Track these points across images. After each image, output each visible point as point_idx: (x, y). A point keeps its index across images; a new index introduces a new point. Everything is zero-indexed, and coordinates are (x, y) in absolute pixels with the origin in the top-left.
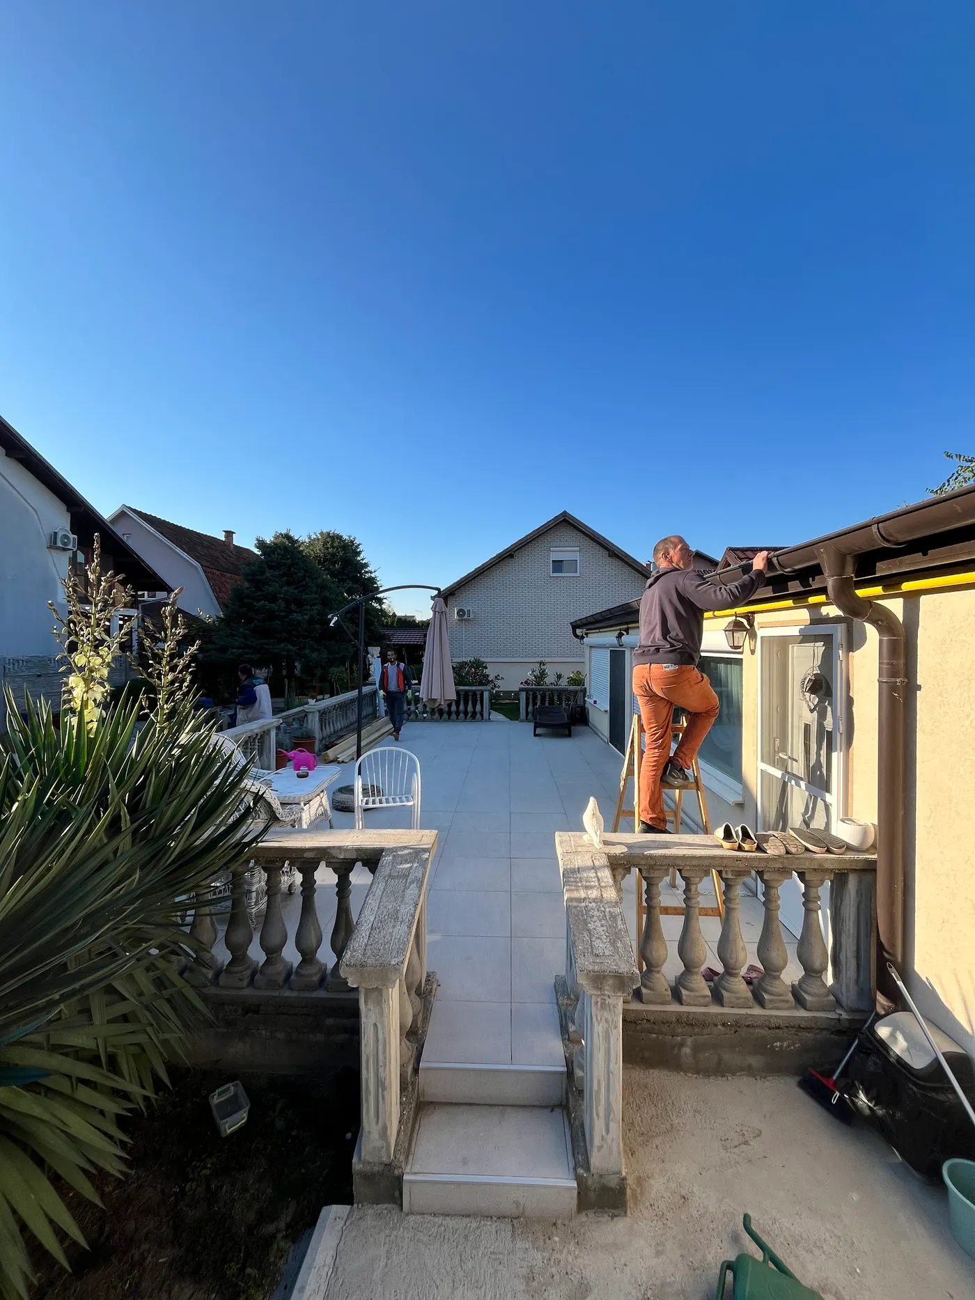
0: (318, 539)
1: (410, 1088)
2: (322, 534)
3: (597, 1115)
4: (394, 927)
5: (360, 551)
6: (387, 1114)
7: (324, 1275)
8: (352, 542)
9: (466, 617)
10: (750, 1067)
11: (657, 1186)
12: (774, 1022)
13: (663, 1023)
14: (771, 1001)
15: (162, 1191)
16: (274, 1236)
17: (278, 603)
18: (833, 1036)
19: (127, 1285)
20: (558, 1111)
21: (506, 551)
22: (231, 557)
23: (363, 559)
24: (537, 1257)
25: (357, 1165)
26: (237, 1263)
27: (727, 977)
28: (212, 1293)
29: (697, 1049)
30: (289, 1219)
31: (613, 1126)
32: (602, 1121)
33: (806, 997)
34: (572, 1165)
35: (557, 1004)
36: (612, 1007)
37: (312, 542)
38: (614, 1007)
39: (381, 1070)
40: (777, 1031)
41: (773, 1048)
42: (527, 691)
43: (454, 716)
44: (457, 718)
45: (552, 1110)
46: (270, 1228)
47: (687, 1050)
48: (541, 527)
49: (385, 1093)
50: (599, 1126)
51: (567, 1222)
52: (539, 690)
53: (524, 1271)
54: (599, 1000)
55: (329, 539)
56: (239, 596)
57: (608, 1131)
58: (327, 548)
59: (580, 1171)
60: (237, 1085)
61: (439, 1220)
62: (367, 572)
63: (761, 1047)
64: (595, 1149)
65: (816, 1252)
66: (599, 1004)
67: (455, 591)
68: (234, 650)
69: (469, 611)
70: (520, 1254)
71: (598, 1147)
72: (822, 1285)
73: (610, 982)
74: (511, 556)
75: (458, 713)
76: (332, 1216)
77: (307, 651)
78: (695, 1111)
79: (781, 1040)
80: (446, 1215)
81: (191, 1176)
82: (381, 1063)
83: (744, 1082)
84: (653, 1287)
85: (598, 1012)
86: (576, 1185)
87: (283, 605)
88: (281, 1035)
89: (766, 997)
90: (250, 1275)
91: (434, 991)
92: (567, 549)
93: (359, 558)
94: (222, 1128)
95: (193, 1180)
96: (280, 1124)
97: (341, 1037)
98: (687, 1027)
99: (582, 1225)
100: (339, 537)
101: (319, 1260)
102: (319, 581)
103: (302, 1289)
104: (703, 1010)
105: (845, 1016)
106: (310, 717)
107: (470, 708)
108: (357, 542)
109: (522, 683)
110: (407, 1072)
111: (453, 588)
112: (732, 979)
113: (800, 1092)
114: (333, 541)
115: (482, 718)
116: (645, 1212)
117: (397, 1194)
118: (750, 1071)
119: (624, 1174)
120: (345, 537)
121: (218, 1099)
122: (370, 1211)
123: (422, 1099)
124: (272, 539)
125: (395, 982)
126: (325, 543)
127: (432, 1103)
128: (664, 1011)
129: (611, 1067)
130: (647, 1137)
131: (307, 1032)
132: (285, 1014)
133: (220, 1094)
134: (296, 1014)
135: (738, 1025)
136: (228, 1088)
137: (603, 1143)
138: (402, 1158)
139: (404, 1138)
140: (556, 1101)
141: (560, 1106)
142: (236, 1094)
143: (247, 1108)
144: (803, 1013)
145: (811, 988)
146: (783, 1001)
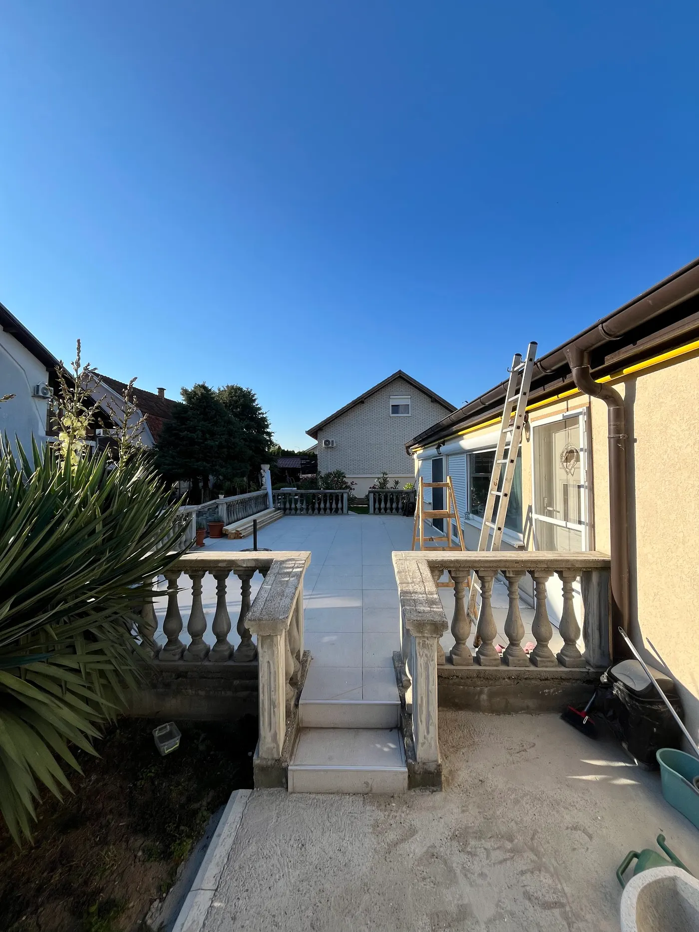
0: (225, 391)
1: (293, 716)
2: (228, 387)
3: (421, 721)
4: (281, 599)
5: (255, 399)
6: (277, 725)
7: (234, 827)
8: (249, 392)
9: (330, 446)
10: (528, 707)
11: (463, 775)
12: (544, 675)
13: (467, 677)
14: (541, 661)
15: (121, 787)
16: (200, 809)
17: (196, 433)
18: (584, 684)
19: (98, 839)
20: (395, 732)
21: (359, 399)
22: (161, 406)
23: (257, 405)
24: (381, 815)
25: (256, 761)
26: (174, 824)
27: (512, 647)
28: (157, 841)
29: (491, 695)
30: (209, 800)
31: (431, 728)
32: (424, 723)
33: (566, 659)
34: (404, 759)
35: (395, 667)
36: (430, 646)
37: (221, 393)
39: (273, 693)
40: (546, 682)
41: (543, 694)
42: (374, 492)
43: (322, 511)
44: (325, 513)
45: (391, 731)
46: (196, 806)
47: (484, 697)
48: (383, 381)
49: (276, 710)
50: (422, 728)
51: (401, 795)
52: (383, 492)
53: (372, 822)
54: (421, 641)
55: (232, 391)
56: (169, 429)
57: (428, 732)
58: (232, 397)
59: (410, 761)
60: (172, 724)
61: (313, 796)
62: (260, 414)
63: (535, 693)
64: (420, 745)
65: (571, 808)
66: (421, 644)
67: (323, 427)
68: (165, 466)
69: (332, 441)
70: (368, 814)
71: (421, 744)
72: (575, 826)
73: (429, 628)
74: (362, 402)
75: (325, 509)
76: (239, 795)
77: (217, 467)
78: (490, 733)
79: (548, 688)
80: (318, 793)
81: (141, 777)
82: (272, 689)
83: (525, 718)
84: (460, 829)
85: (420, 650)
86: (407, 770)
87: (200, 434)
88: (202, 693)
89: (538, 659)
90: (183, 830)
91: (308, 662)
92: (401, 397)
93: (254, 404)
94: (161, 750)
95: (142, 779)
96: (202, 747)
97: (245, 694)
98: (484, 681)
99: (412, 797)
100: (240, 389)
101: (231, 819)
102: (226, 418)
103: (219, 835)
104: (495, 668)
105: (592, 670)
106: (220, 507)
107: (334, 506)
108: (253, 392)
109: (370, 488)
110: (290, 704)
111: (321, 425)
112: (515, 648)
113: (562, 722)
114: (236, 392)
115: (343, 513)
116: (455, 790)
117: (284, 780)
118: (528, 710)
119: (440, 762)
120: (244, 389)
121: (158, 734)
122: (265, 792)
123: (301, 725)
124: (193, 389)
125: (282, 630)
126: (230, 393)
127: (307, 728)
128: (468, 670)
129: (430, 688)
130: (456, 749)
131: (220, 691)
132: (205, 678)
133: (160, 730)
134: (213, 678)
135: (519, 678)
136: (166, 726)
137: (426, 741)
138: (287, 756)
139: (288, 744)
140: (394, 725)
141: (396, 727)
142: (171, 730)
143: (179, 737)
144: (563, 669)
145: (569, 652)
146: (550, 662)
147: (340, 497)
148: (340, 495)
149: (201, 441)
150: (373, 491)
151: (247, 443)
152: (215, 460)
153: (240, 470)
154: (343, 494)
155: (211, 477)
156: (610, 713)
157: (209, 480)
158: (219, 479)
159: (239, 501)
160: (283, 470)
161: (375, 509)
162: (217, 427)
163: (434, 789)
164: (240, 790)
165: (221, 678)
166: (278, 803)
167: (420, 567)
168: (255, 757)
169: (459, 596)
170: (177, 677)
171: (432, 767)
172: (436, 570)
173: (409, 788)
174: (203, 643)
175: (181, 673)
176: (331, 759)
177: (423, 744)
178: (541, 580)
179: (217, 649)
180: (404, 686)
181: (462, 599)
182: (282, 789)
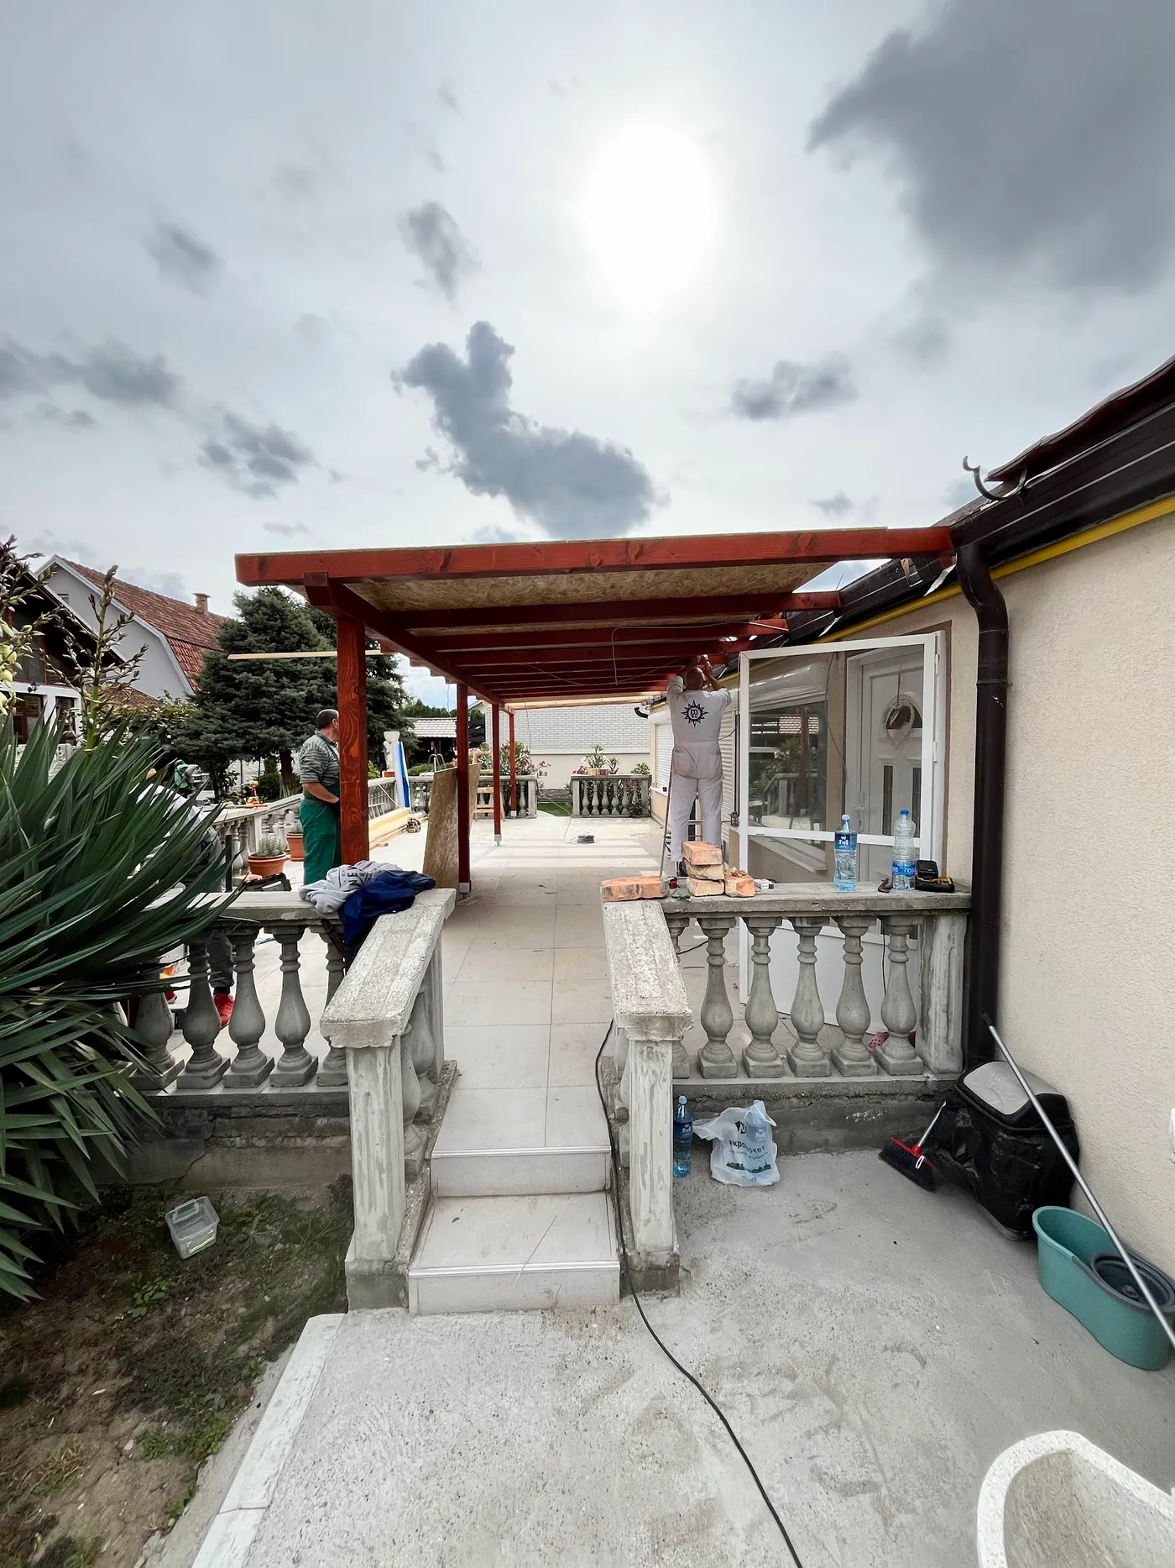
1: (418, 1178)
10: (826, 1142)
11: (715, 1266)
12: (853, 1090)
13: (727, 1098)
14: (850, 1067)
18: (919, 1101)
20: (601, 1198)
25: (350, 1264)
27: (802, 1044)
30: (265, 1335)
31: (660, 1195)
33: (891, 1061)
34: (616, 1244)
38: (663, 1056)
40: (857, 1100)
41: (852, 1119)
45: (597, 1195)
51: (608, 1308)
53: (556, 1360)
54: (645, 1048)
60: (204, 1201)
61: (454, 1319)
63: (839, 1120)
66: (645, 1053)
71: (643, 1223)
73: (658, 1024)
76: (320, 1324)
79: (861, 1110)
81: (140, 1300)
83: (820, 1160)
86: (619, 1267)
88: (260, 1143)
91: (452, 1081)
94: (182, 1248)
95: (141, 1304)
99: (625, 1309)
104: (774, 1081)
105: (932, 1078)
110: (413, 1160)
112: (807, 1045)
113: (881, 1164)
115: (528, 814)
116: (701, 1293)
117: (402, 1294)
118: (826, 1147)
119: (676, 1251)
121: (178, 1217)
122: (369, 1315)
123: (434, 1192)
127: (447, 1196)
128: (727, 1085)
130: (705, 1220)
131: (293, 1137)
132: (265, 1116)
133: (181, 1211)
134: (277, 1116)
135: (813, 1096)
136: (193, 1204)
137: (652, 1216)
138: (407, 1253)
139: (410, 1232)
140: (599, 1186)
141: (604, 1190)
142: (202, 1212)
143: (215, 1224)
144: (886, 1078)
145: (896, 1051)
146: (864, 1066)
147: (521, 788)
148: (521, 784)
150: (577, 778)
156: (962, 1150)
161: (581, 808)
163: (666, 1293)
164: (323, 1317)
165: (296, 1115)
166: (389, 1336)
167: (647, 915)
168: (349, 1258)
169: (717, 961)
170: (211, 1118)
171: (662, 1259)
172: (676, 920)
173: (622, 1296)
174: (260, 1054)
175: (219, 1111)
176: (484, 1253)
177: (648, 1221)
178: (855, 932)
179: (285, 1065)
180: (617, 1119)
181: (720, 966)
182: (399, 1309)
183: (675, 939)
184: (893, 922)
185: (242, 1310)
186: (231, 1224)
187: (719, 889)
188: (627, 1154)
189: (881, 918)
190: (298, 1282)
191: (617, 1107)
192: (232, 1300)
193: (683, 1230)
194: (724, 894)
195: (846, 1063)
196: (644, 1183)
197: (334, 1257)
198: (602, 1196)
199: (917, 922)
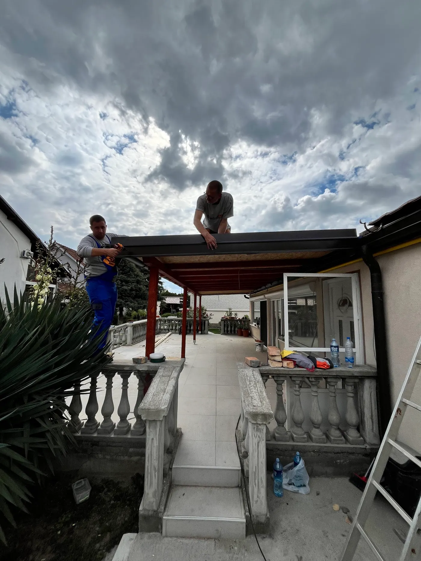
1: (167, 477)
4: (163, 395)
10: (326, 472)
11: (284, 525)
12: (336, 450)
13: (285, 450)
14: (334, 440)
16: (99, 549)
18: (363, 457)
24: (227, 557)
25: (141, 512)
30: (107, 540)
32: (257, 486)
33: (350, 438)
34: (243, 512)
36: (261, 430)
39: (155, 461)
40: (338, 454)
41: (336, 463)
45: (234, 489)
50: (256, 489)
51: (241, 540)
54: (255, 426)
57: (260, 493)
59: (247, 513)
61: (179, 540)
63: (331, 463)
64: (254, 502)
66: (256, 428)
70: (218, 555)
73: (260, 417)
76: (128, 538)
79: (340, 459)
80: (183, 537)
82: (155, 458)
85: (255, 433)
86: (245, 521)
88: (108, 457)
91: (180, 436)
94: (77, 499)
95: (61, 523)
97: (136, 458)
99: (248, 542)
104: (304, 444)
105: (368, 447)
109: (222, 318)
110: (166, 468)
112: (316, 430)
115: (205, 333)
117: (160, 527)
118: (326, 475)
119: (268, 516)
121: (76, 486)
122: (146, 535)
123: (172, 483)
127: (177, 485)
128: (286, 445)
129: (261, 460)
131: (120, 456)
132: (111, 446)
133: (78, 484)
134: (115, 446)
135: (320, 452)
136: (82, 481)
137: (258, 499)
138: (163, 508)
139: (164, 499)
140: (236, 485)
141: (238, 487)
142: (85, 485)
143: (89, 490)
144: (349, 445)
145: (352, 434)
146: (340, 440)
147: (203, 323)
148: (203, 321)
149: (120, 286)
150: (224, 320)
151: (147, 288)
152: (128, 298)
153: (142, 304)
154: (205, 321)
155: (124, 309)
157: (123, 310)
158: (130, 310)
159: (141, 324)
160: (169, 305)
161: (224, 331)
162: (130, 278)
163: (264, 536)
164: (129, 534)
165: (122, 446)
166: (154, 545)
167: (254, 374)
168: (141, 508)
169: (280, 393)
170: (92, 446)
171: (263, 519)
172: (265, 376)
173: (246, 535)
174: (111, 421)
175: (95, 443)
176: (192, 510)
177: (257, 501)
178: (332, 384)
179: (120, 426)
180: (244, 456)
181: (281, 395)
182: (158, 533)
183: (264, 383)
184: (347, 380)
185: (97, 529)
186: (96, 490)
187: (280, 365)
188: (248, 471)
189: (342, 378)
190: (119, 518)
191: (243, 451)
192: (94, 523)
193: (270, 507)
194: (282, 367)
195: (332, 438)
196: (255, 484)
197: (133, 508)
198: (237, 490)
199: (357, 381)
